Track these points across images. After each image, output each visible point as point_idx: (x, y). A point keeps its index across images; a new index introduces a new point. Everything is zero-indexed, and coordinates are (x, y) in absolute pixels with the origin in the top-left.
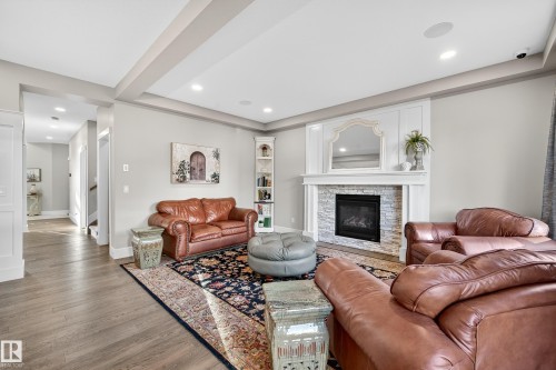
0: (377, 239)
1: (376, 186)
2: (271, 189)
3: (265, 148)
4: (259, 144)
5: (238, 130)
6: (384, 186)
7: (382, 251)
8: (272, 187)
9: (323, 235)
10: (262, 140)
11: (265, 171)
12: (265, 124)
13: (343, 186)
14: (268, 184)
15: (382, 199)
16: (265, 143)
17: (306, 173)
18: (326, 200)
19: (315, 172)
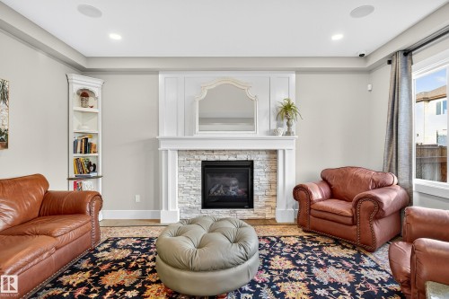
0: (251, 206)
1: (249, 150)
2: (98, 157)
3: (84, 94)
4: (75, 88)
5: (41, 56)
6: (258, 151)
7: (256, 216)
8: (100, 154)
9: (186, 212)
10: (80, 82)
11: (86, 129)
12: (88, 59)
13: (213, 151)
14: (93, 150)
15: (256, 164)
16: (87, 87)
17: (160, 135)
18: (189, 169)
19: (174, 134)
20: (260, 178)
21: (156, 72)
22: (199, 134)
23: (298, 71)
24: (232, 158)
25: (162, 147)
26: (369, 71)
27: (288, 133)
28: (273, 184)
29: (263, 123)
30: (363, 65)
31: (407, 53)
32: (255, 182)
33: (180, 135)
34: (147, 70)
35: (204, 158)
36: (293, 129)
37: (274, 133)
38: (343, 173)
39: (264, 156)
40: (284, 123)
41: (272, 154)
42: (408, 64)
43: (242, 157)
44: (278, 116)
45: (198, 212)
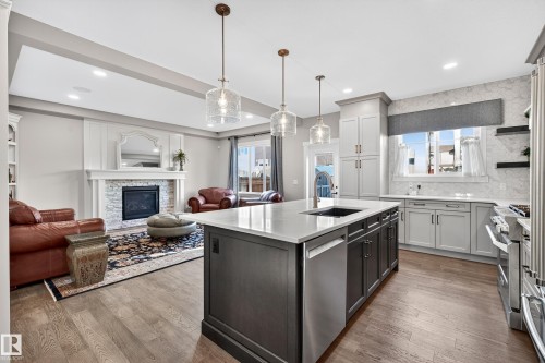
1: (156, 180)
2: (15, 186)
15: (161, 188)
17: (86, 168)
18: (113, 193)
19: (98, 168)
20: (164, 197)
21: (82, 119)
22: (126, 168)
23: (185, 134)
24: (145, 185)
25: (92, 178)
26: (219, 139)
27: (181, 170)
28: (172, 200)
29: (166, 163)
30: (217, 137)
31: (236, 138)
32: (161, 200)
33: (104, 169)
34: (77, 116)
35: (125, 185)
36: (183, 167)
37: (172, 169)
38: (210, 191)
39: (166, 183)
40: (178, 163)
41: (172, 182)
42: (236, 142)
43: (152, 184)
44: (175, 159)
45: (120, 223)
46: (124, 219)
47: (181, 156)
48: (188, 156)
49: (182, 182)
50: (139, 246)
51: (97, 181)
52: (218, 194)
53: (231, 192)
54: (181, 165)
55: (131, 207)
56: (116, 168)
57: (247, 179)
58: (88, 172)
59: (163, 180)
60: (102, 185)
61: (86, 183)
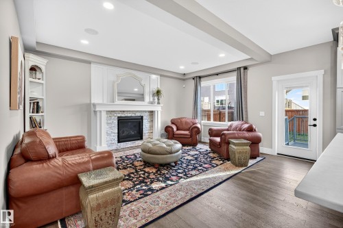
0: (142, 139)
1: (141, 111)
2: (44, 116)
3: (33, 69)
4: (30, 64)
8: (45, 114)
9: (109, 146)
12: (37, 43)
14: (41, 111)
15: (144, 118)
16: (36, 64)
17: (92, 102)
18: (111, 121)
19: (101, 102)
21: (89, 63)
22: (117, 102)
23: (161, 76)
24: (133, 115)
25: (97, 109)
26: (184, 80)
27: (159, 103)
29: (148, 98)
30: (183, 78)
31: (200, 77)
32: (144, 127)
33: (105, 102)
35: (119, 115)
36: (160, 101)
37: (152, 103)
38: (180, 120)
39: (147, 114)
40: (156, 98)
41: (152, 113)
42: (200, 81)
43: (138, 114)
44: (153, 95)
45: (116, 145)
46: (119, 141)
47: (158, 92)
48: (163, 92)
49: (159, 113)
50: (137, 172)
51: (101, 111)
52: (186, 123)
53: (197, 121)
54: (158, 99)
55: (123, 132)
56: (113, 102)
57: (209, 111)
58: (94, 105)
59: (145, 111)
60: (104, 115)
61: (92, 113)
